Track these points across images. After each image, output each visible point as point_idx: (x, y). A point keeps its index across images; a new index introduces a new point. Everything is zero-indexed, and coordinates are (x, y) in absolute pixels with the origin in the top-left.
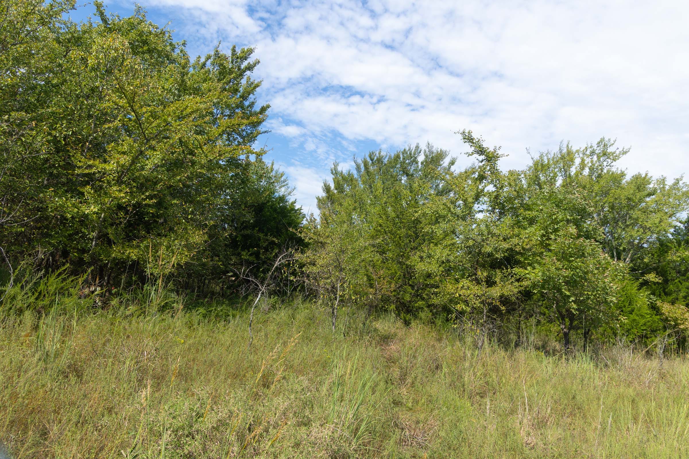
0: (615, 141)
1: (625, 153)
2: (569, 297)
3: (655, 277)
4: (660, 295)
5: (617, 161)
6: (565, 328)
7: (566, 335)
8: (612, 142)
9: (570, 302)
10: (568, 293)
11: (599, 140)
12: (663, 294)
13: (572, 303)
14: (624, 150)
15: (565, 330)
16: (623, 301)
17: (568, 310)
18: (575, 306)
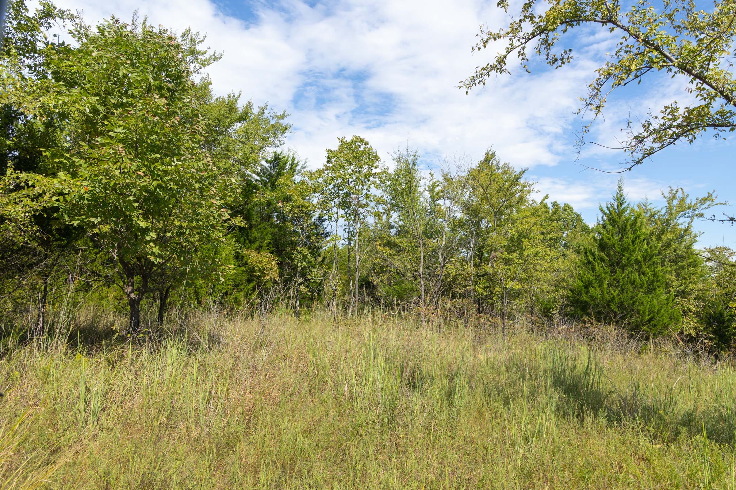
0: (205, 37)
1: (216, 59)
2: (146, 231)
3: (242, 221)
4: (244, 243)
5: (207, 67)
6: (132, 291)
7: (133, 303)
8: (202, 39)
9: (148, 242)
10: (143, 224)
11: (183, 31)
12: (247, 242)
13: (151, 244)
14: (216, 55)
15: (133, 295)
16: (209, 250)
17: (142, 258)
18: (156, 250)
